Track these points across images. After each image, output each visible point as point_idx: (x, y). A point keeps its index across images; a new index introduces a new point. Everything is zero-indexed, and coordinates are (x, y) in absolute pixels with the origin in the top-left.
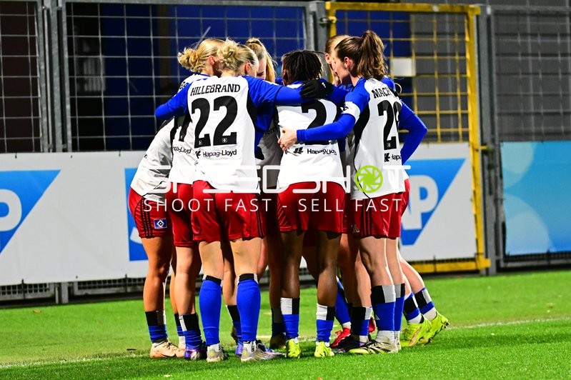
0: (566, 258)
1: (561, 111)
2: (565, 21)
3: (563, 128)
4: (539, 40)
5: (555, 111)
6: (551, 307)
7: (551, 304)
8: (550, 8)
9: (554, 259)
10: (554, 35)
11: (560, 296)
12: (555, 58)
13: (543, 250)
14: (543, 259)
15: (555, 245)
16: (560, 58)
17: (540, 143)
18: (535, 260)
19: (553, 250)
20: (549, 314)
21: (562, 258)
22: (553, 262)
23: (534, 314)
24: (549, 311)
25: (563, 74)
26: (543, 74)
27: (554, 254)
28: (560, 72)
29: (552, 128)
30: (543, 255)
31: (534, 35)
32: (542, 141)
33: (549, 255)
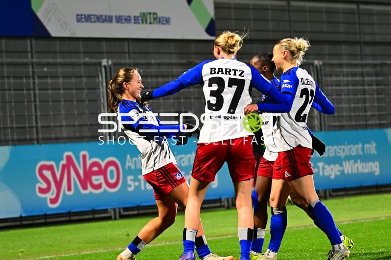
0: (32, 220)
1: (27, 125)
2: (29, 68)
3: (28, 137)
4: (12, 81)
5: (22, 125)
6: (22, 252)
7: (22, 250)
8: (18, 60)
9: (25, 220)
10: (21, 77)
11: (28, 244)
12: (22, 92)
13: (17, 215)
14: (17, 221)
15: (25, 212)
16: (25, 92)
17: (14, 147)
18: (12, 221)
19: (24, 215)
20: (20, 256)
21: (30, 220)
22: (24, 223)
23: (11, 257)
24: (20, 254)
25: (27, 102)
26: (15, 102)
27: (25, 217)
28: (26, 100)
29: (22, 137)
30: (17, 218)
31: (9, 77)
32: (15, 145)
33: (21, 218)
